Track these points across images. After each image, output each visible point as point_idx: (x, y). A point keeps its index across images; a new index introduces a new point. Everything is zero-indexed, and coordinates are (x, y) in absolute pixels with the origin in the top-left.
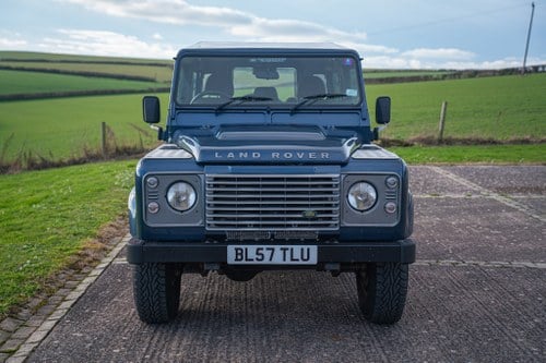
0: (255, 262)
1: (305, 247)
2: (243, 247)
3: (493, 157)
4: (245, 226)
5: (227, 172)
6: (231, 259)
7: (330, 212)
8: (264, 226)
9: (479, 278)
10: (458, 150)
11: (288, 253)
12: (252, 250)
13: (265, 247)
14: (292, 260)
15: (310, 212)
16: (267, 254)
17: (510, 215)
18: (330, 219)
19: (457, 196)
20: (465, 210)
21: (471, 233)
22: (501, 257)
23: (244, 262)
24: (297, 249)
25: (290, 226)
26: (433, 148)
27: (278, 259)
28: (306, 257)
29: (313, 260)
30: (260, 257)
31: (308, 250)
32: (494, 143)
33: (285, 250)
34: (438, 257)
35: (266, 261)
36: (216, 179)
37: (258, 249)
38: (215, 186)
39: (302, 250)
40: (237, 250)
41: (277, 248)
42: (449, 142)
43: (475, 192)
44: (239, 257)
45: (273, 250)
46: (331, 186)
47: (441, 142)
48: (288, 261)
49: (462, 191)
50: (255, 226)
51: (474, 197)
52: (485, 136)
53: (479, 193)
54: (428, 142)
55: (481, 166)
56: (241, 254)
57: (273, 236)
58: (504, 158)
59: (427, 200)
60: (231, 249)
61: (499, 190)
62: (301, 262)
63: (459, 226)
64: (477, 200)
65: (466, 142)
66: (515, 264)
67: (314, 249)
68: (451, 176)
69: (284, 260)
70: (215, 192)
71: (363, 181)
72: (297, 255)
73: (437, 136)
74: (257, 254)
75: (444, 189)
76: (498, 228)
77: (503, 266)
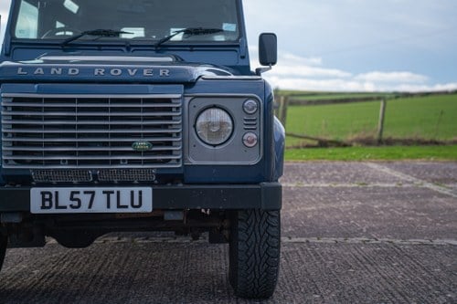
0: (69, 210)
1: (136, 190)
2: (52, 190)
3: (433, 155)
4: (58, 162)
5: (31, 92)
6: (36, 206)
7: (170, 144)
8: (81, 162)
9: (390, 253)
10: (397, 149)
11: (114, 197)
12: (64, 193)
13: (82, 189)
14: (119, 206)
15: (142, 144)
16: (85, 199)
17: (441, 200)
18: (170, 152)
19: (387, 185)
20: (391, 196)
21: (393, 214)
22: (422, 236)
23: (53, 210)
24: (125, 192)
25: (117, 162)
26: (372, 148)
27: (100, 206)
28: (136, 203)
29: (147, 207)
30: (76, 203)
31: (140, 193)
32: (436, 143)
33: (108, 193)
34: (347, 235)
35: (84, 209)
36: (16, 100)
37: (73, 193)
38: (14, 109)
39: (132, 192)
40: (43, 193)
41: (99, 190)
42: (389, 142)
43: (407, 182)
44: (47, 204)
45: (93, 193)
46: (170, 109)
47: (380, 142)
48: (114, 209)
49: (394, 181)
50: (71, 162)
51: (405, 186)
52: (427, 137)
53: (412, 182)
54: (367, 142)
55: (419, 162)
56: (50, 200)
57: (95, 177)
58: (445, 156)
59: (353, 188)
60: (35, 193)
61: (433, 181)
62: (130, 210)
63: (382, 209)
64: (407, 189)
65: (407, 143)
66: (437, 242)
67: (148, 192)
68: (386, 170)
69: (108, 207)
70: (14, 118)
71: (215, 107)
72: (125, 200)
73: (376, 136)
74: (72, 199)
75: (374, 180)
76: (425, 211)
77: (423, 244)
